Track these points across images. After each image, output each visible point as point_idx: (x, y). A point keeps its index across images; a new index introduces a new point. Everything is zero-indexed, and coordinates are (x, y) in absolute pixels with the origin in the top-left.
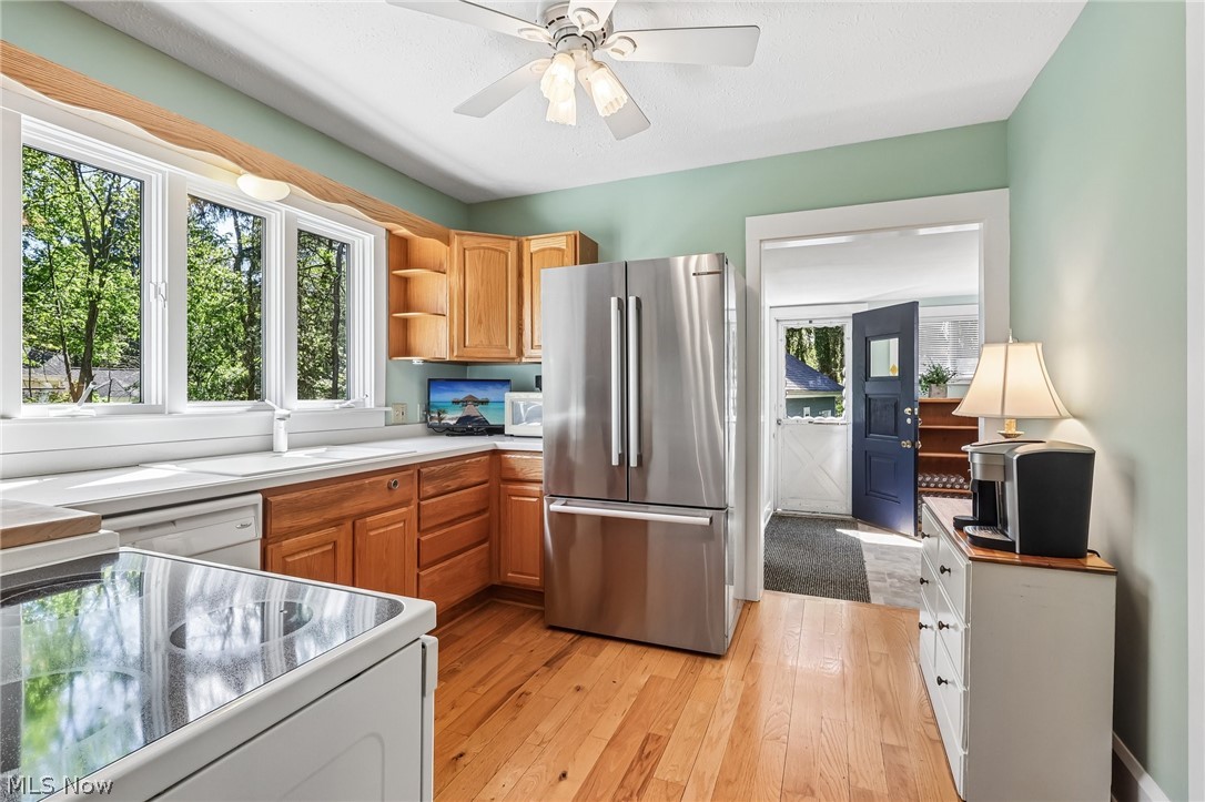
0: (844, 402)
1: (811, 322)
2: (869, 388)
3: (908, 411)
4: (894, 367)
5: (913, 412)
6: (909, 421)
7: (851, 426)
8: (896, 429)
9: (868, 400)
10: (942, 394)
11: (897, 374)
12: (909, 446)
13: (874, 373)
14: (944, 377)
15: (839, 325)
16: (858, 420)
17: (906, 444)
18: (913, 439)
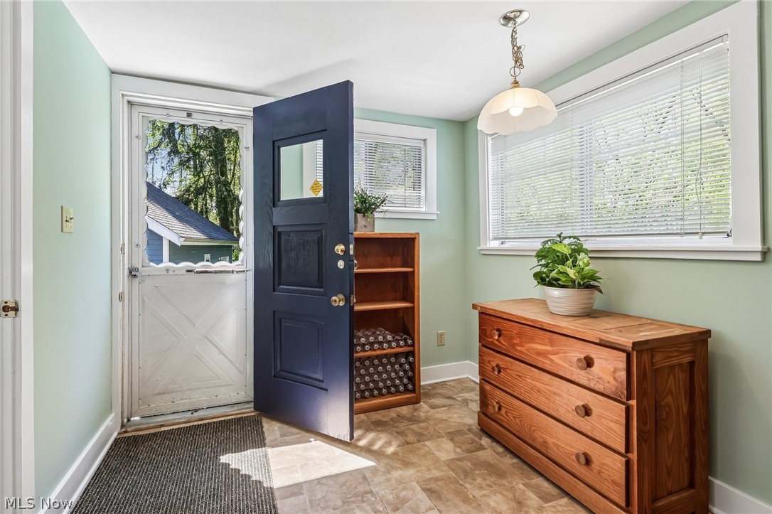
0: (242, 240)
1: (189, 115)
2: (279, 217)
3: (340, 248)
4: (316, 183)
5: (346, 251)
6: (341, 264)
7: (251, 275)
8: (322, 277)
9: (277, 235)
10: (369, 228)
11: (321, 194)
12: (342, 304)
13: (287, 194)
14: (371, 204)
15: (234, 127)
16: (261, 264)
17: (338, 300)
18: (347, 292)
